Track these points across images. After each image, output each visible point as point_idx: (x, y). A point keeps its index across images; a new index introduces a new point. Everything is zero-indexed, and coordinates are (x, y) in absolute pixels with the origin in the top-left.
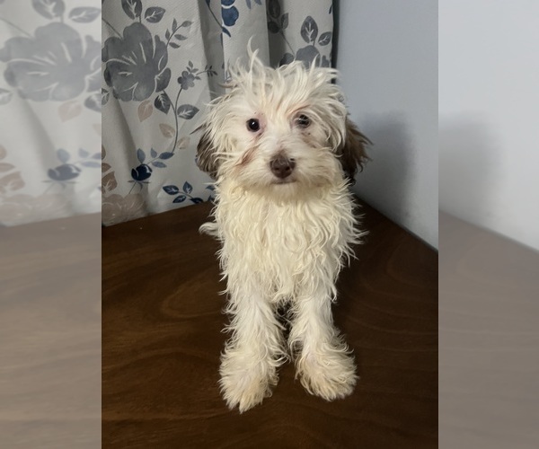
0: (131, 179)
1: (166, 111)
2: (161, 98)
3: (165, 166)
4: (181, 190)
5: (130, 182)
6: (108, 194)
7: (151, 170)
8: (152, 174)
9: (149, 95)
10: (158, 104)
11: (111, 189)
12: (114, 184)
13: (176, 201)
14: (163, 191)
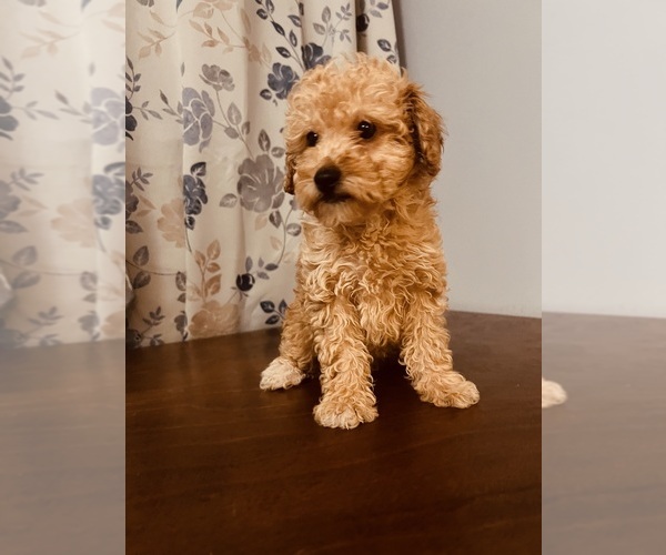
0: (235, 285)
1: (277, 225)
2: (275, 214)
3: (268, 278)
4: (276, 309)
5: (233, 288)
6: (210, 298)
7: (254, 281)
8: (255, 286)
9: (266, 209)
10: (271, 218)
11: (213, 293)
12: (217, 289)
13: (269, 321)
14: (259, 307)
